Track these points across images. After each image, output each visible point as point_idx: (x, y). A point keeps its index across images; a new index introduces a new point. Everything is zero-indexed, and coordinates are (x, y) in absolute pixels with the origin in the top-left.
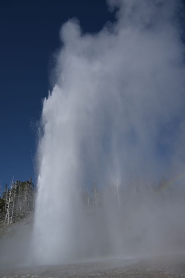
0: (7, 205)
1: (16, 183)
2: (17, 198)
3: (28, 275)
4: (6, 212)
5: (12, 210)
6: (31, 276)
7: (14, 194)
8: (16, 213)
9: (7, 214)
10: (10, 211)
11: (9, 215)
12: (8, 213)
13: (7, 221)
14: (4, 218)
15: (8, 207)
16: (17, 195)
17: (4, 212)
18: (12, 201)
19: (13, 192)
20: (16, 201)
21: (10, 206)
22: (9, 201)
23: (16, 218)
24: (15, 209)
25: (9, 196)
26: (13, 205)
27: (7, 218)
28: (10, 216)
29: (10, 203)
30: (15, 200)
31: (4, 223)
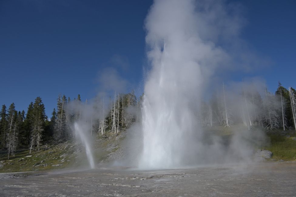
0: (113, 116)
1: (119, 95)
2: (121, 110)
3: (137, 178)
4: (112, 122)
5: (118, 121)
6: (140, 178)
7: (118, 106)
8: (121, 124)
9: (113, 125)
10: (116, 122)
11: (115, 126)
12: (114, 123)
13: (114, 130)
14: (111, 128)
15: (114, 118)
16: (121, 107)
17: (110, 123)
18: (117, 112)
19: (117, 104)
20: (120, 113)
21: (116, 118)
22: (114, 113)
23: (122, 128)
24: (120, 120)
25: (113, 108)
26: (118, 117)
27: (114, 128)
28: (117, 126)
29: (115, 114)
30: (119, 111)
31: (112, 132)
